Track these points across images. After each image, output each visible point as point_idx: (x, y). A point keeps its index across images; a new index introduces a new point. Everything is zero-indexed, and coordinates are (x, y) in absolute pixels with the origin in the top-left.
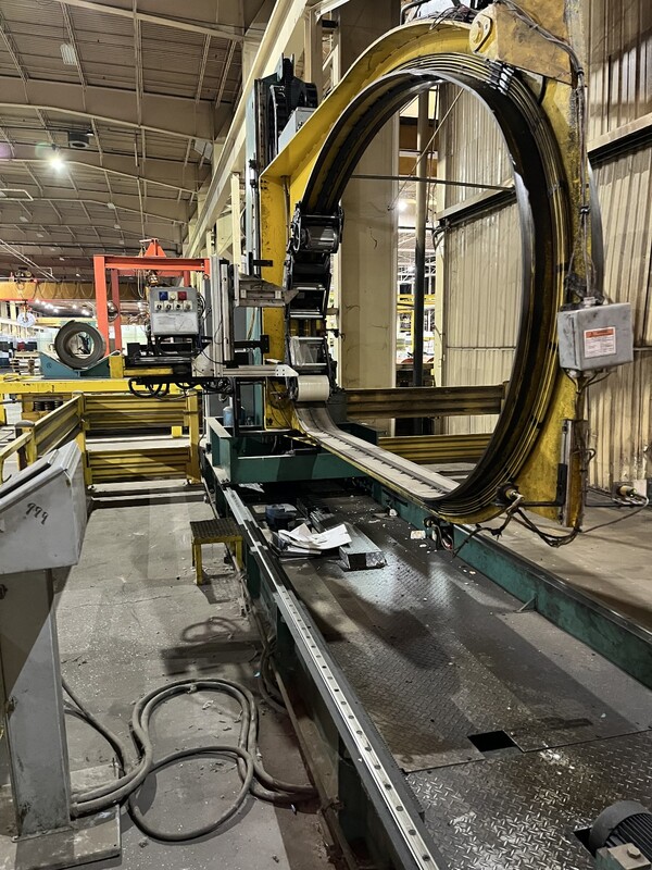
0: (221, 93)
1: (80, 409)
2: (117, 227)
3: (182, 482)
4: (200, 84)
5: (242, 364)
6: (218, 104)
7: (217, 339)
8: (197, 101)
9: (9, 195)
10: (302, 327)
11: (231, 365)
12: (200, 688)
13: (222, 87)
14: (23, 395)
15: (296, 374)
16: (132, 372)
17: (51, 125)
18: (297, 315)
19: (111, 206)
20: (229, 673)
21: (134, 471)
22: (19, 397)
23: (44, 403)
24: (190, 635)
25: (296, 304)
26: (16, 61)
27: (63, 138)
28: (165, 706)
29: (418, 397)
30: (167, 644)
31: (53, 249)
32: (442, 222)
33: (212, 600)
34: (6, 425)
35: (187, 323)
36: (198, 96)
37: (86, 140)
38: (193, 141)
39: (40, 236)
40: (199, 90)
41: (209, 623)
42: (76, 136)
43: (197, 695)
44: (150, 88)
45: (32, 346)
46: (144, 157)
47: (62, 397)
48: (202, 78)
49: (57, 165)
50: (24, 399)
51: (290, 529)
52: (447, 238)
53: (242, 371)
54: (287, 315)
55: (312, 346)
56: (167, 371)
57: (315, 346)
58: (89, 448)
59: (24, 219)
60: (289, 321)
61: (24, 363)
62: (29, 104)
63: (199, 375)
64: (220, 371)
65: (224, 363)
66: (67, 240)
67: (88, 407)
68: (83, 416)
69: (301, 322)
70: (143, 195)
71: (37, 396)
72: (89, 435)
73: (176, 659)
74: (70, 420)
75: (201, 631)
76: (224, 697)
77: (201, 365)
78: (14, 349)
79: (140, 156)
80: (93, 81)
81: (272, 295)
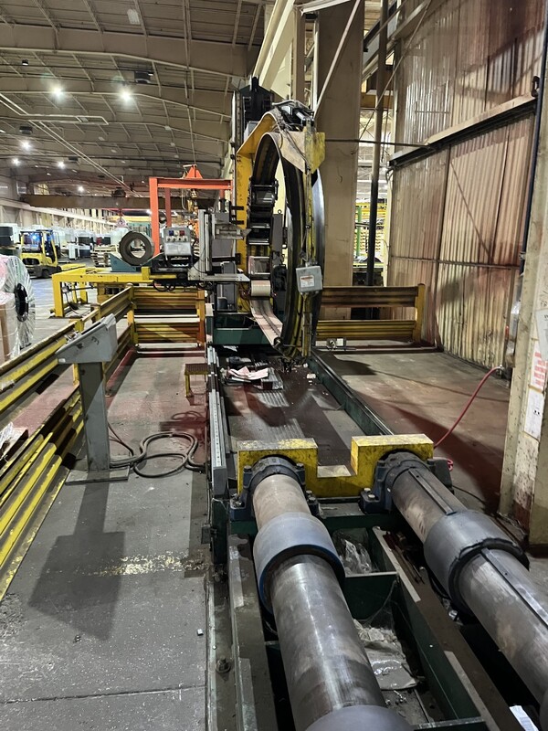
0: (252, 39)
1: (131, 296)
2: (173, 144)
3: (195, 345)
4: (236, 33)
5: (217, 273)
6: (250, 46)
7: (202, 258)
8: (234, 45)
9: (90, 120)
10: (259, 250)
11: (210, 273)
12: (174, 436)
13: (253, 35)
14: (98, 283)
15: (248, 280)
16: (154, 277)
17: (122, 66)
18: (254, 243)
19: (168, 128)
20: (191, 432)
21: (164, 336)
22: (96, 285)
23: (111, 289)
24: (176, 417)
25: (253, 235)
26: (94, 19)
27: (131, 76)
28: (156, 441)
29: (355, 294)
30: (163, 420)
31: (124, 162)
32: (391, 163)
33: (192, 404)
34: (87, 303)
35: (185, 249)
36: (234, 42)
37: (149, 78)
38: (231, 78)
39: (114, 151)
40: (235, 37)
41: (188, 413)
42: (141, 76)
43: (172, 439)
44: (196, 36)
45: (107, 241)
46: (193, 89)
47: (123, 285)
48: (236, 28)
49: (126, 97)
50: (99, 286)
51: (238, 370)
52: (394, 174)
53: (216, 277)
54: (247, 243)
55: (262, 262)
56: (173, 276)
57: (265, 262)
58: (136, 320)
59: (101, 139)
60: (249, 247)
61: (100, 255)
62: (105, 52)
63: (192, 279)
64: (205, 278)
65: (206, 272)
66: (134, 153)
67: (136, 294)
68: (132, 300)
69: (258, 247)
70: (192, 118)
71: (107, 284)
72: (137, 312)
73: (165, 426)
74: (124, 302)
75: (182, 416)
76: (185, 440)
77: (194, 273)
78: (94, 243)
79: (189, 87)
80: (152, 32)
81: (234, 232)
